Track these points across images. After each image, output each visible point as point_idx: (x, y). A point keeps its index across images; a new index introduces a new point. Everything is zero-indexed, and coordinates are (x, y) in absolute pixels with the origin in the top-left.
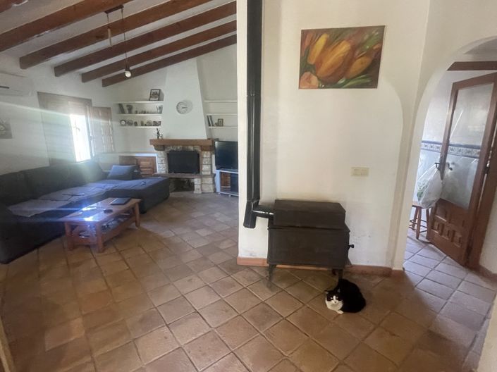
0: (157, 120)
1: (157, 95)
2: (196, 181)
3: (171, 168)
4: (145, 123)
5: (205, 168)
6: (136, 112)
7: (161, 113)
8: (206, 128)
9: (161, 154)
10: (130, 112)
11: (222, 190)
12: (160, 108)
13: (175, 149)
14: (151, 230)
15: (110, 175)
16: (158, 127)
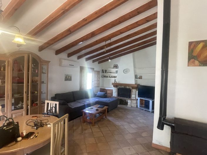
0: (115, 76)
1: (116, 67)
2: (129, 101)
3: (119, 94)
4: (110, 76)
5: (133, 96)
6: (108, 73)
7: (117, 73)
8: (135, 79)
9: (115, 89)
10: (106, 73)
11: (140, 106)
12: (117, 71)
13: (121, 87)
14: (111, 120)
15: (97, 95)
16: (115, 78)
